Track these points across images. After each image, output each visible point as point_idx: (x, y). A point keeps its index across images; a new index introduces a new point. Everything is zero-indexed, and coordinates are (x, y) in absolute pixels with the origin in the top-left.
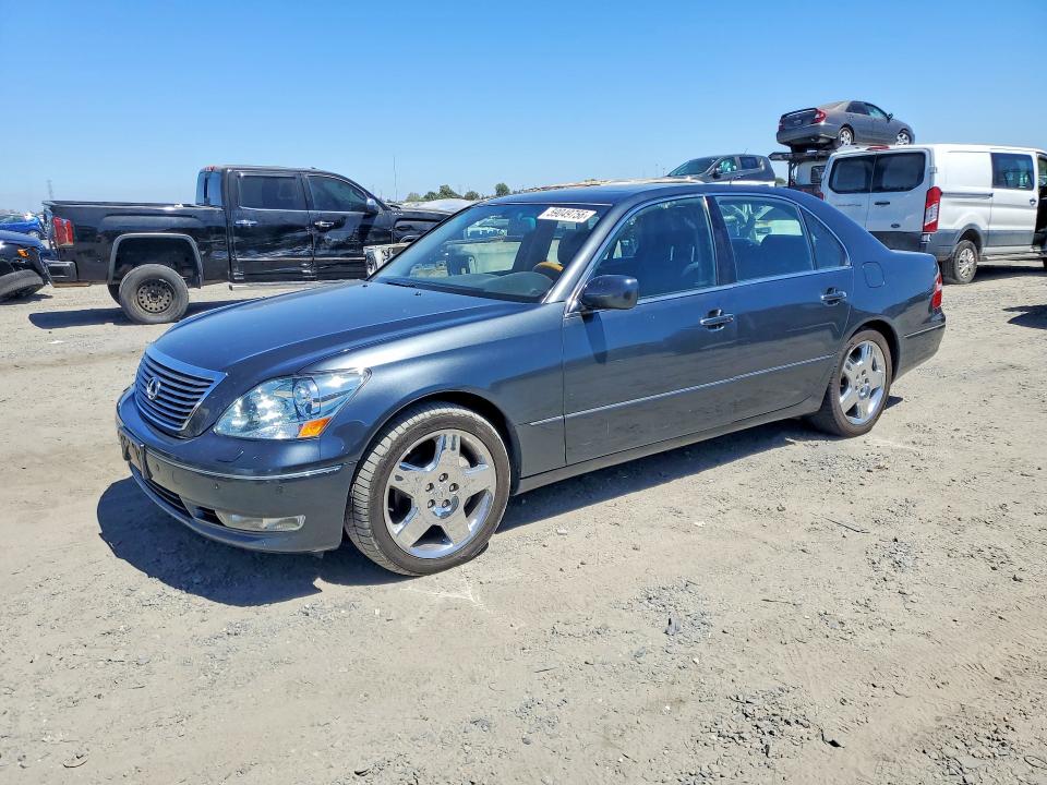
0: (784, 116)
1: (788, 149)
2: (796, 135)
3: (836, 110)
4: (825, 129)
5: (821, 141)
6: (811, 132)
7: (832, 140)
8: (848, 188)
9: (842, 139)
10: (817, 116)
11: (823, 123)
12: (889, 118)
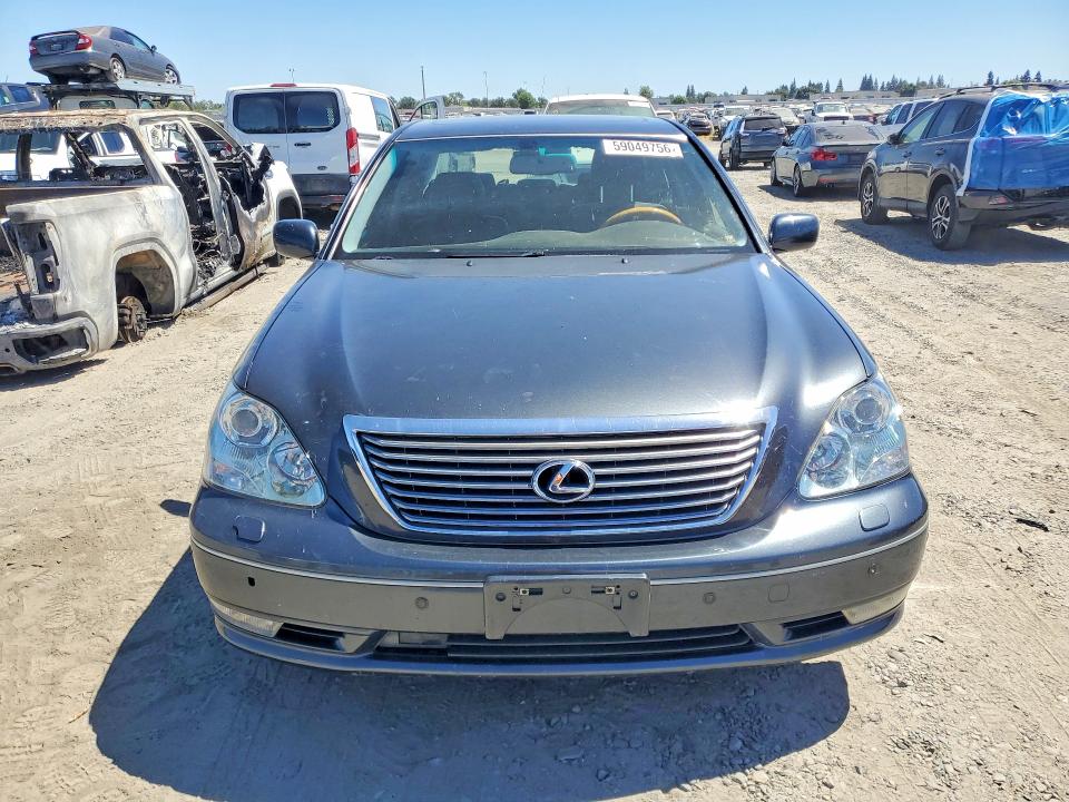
0: (35, 38)
1: (45, 79)
2: (53, 63)
3: (98, 34)
4: (93, 56)
5: (92, 71)
6: (76, 60)
7: (102, 71)
8: (258, 127)
9: (115, 71)
10: (81, 41)
11: (90, 50)
12: (152, 50)
